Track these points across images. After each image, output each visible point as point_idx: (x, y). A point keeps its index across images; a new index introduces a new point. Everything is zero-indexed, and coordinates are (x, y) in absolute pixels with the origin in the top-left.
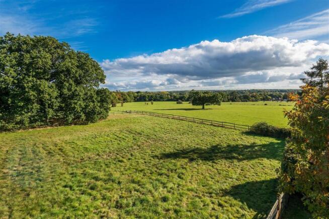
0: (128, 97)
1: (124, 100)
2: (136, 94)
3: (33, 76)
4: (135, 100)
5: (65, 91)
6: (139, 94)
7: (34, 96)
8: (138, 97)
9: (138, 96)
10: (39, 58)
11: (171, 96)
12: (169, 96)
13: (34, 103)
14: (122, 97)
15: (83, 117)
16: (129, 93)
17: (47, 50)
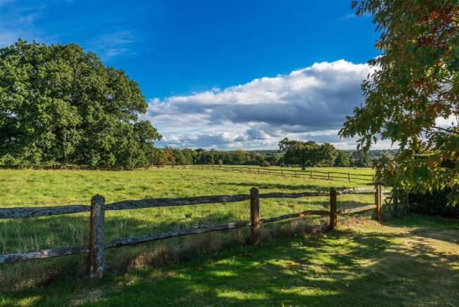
0: (183, 157)
1: (177, 160)
2: (196, 153)
3: (48, 96)
4: (193, 161)
5: (90, 119)
6: (200, 152)
7: (48, 119)
8: (199, 158)
9: (198, 156)
10: (57, 71)
11: (252, 156)
12: (249, 157)
13: (47, 131)
14: (174, 156)
15: (113, 158)
16: (185, 152)
17: (68, 62)
